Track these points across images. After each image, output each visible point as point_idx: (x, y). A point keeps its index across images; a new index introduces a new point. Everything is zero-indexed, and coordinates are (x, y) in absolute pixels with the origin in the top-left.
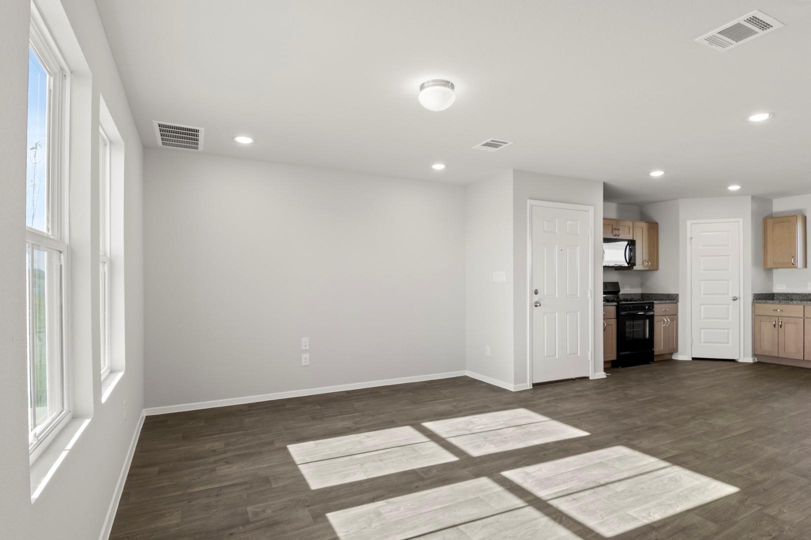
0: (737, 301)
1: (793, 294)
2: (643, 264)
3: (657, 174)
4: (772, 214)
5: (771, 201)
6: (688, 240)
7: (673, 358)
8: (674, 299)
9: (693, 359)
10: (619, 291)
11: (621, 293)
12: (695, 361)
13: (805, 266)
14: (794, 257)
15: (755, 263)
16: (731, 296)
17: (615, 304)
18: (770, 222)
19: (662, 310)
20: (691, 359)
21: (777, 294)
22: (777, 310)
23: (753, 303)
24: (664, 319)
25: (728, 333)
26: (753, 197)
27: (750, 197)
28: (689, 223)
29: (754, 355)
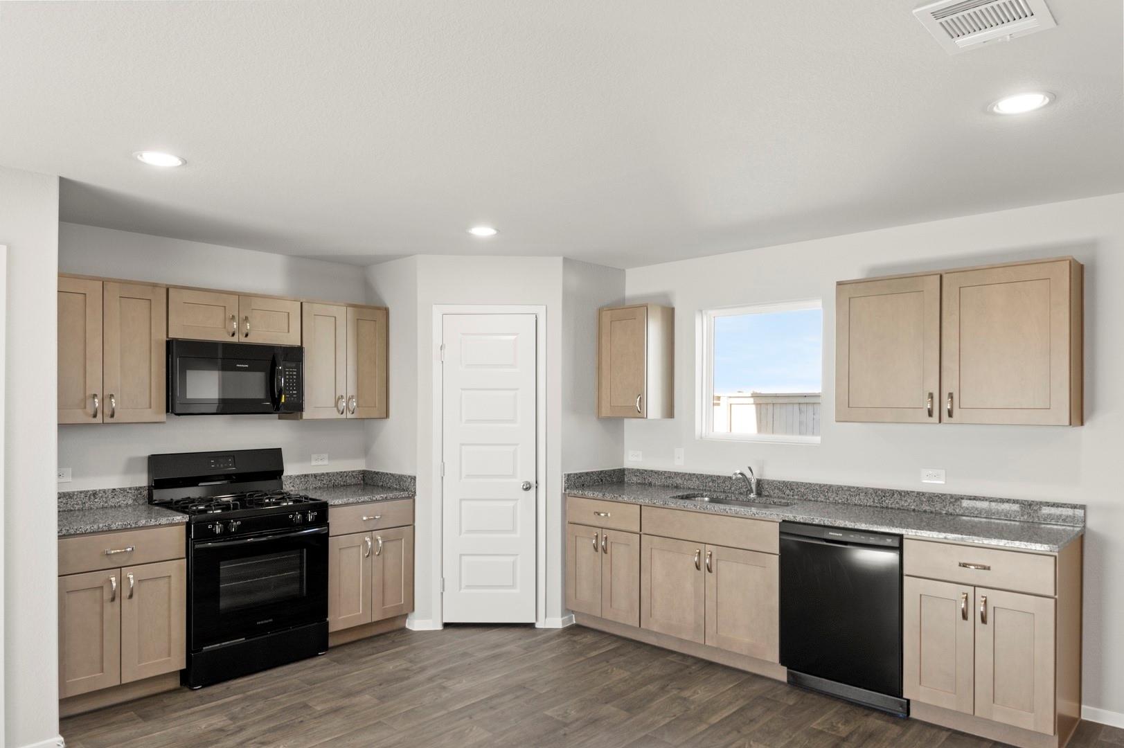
0: (533, 491)
1: (652, 471)
2: (336, 405)
3: (160, 160)
4: (624, 299)
5: (622, 272)
6: (436, 351)
7: (407, 626)
8: (407, 490)
9: (446, 625)
10: (281, 472)
11: (285, 474)
12: (450, 631)
13: (669, 411)
14: (641, 394)
15: (574, 406)
16: (519, 482)
17: (186, 518)
18: (606, 317)
19: (361, 517)
20: (440, 627)
21: (629, 469)
22: (599, 514)
23: (564, 496)
24: (367, 539)
25: (514, 563)
26: (567, 261)
27: (560, 259)
28: (437, 311)
29: (566, 610)
